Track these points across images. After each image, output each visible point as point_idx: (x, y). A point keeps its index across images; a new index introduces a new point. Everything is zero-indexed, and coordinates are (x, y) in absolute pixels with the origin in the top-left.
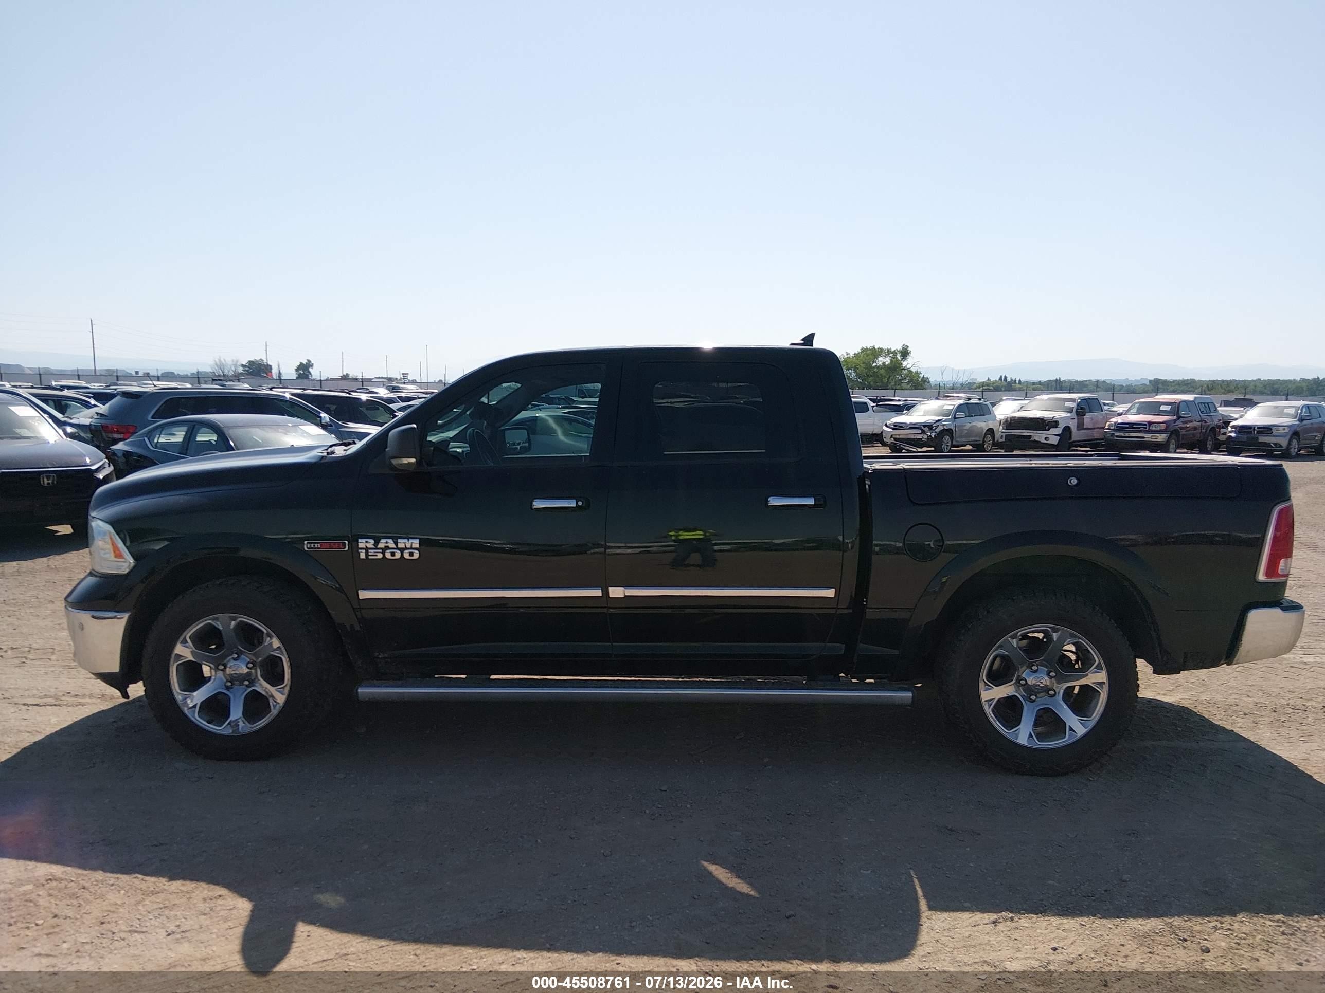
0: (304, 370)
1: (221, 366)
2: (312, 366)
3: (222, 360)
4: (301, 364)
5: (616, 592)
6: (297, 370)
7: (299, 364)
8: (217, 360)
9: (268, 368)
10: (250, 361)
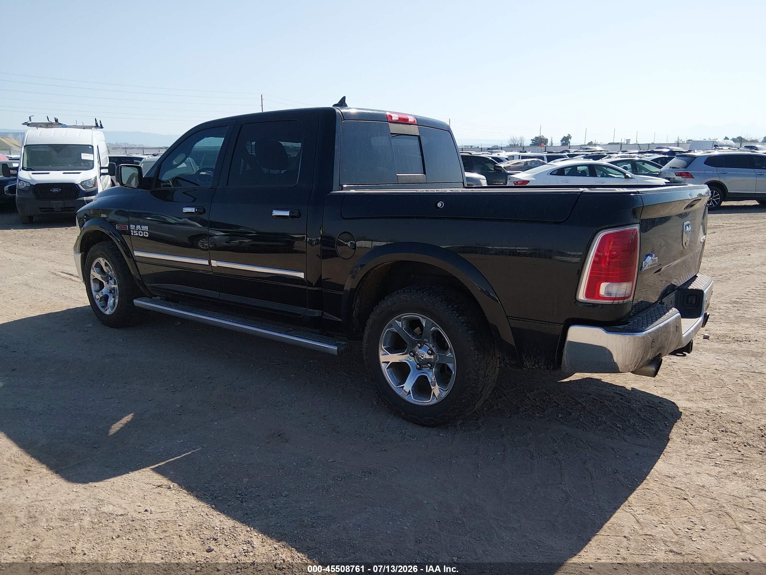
0: (566, 140)
1: (513, 140)
2: (571, 138)
3: (515, 137)
4: (565, 137)
5: (214, 263)
6: (562, 141)
7: (563, 137)
8: (512, 138)
9: (546, 141)
10: (536, 137)
